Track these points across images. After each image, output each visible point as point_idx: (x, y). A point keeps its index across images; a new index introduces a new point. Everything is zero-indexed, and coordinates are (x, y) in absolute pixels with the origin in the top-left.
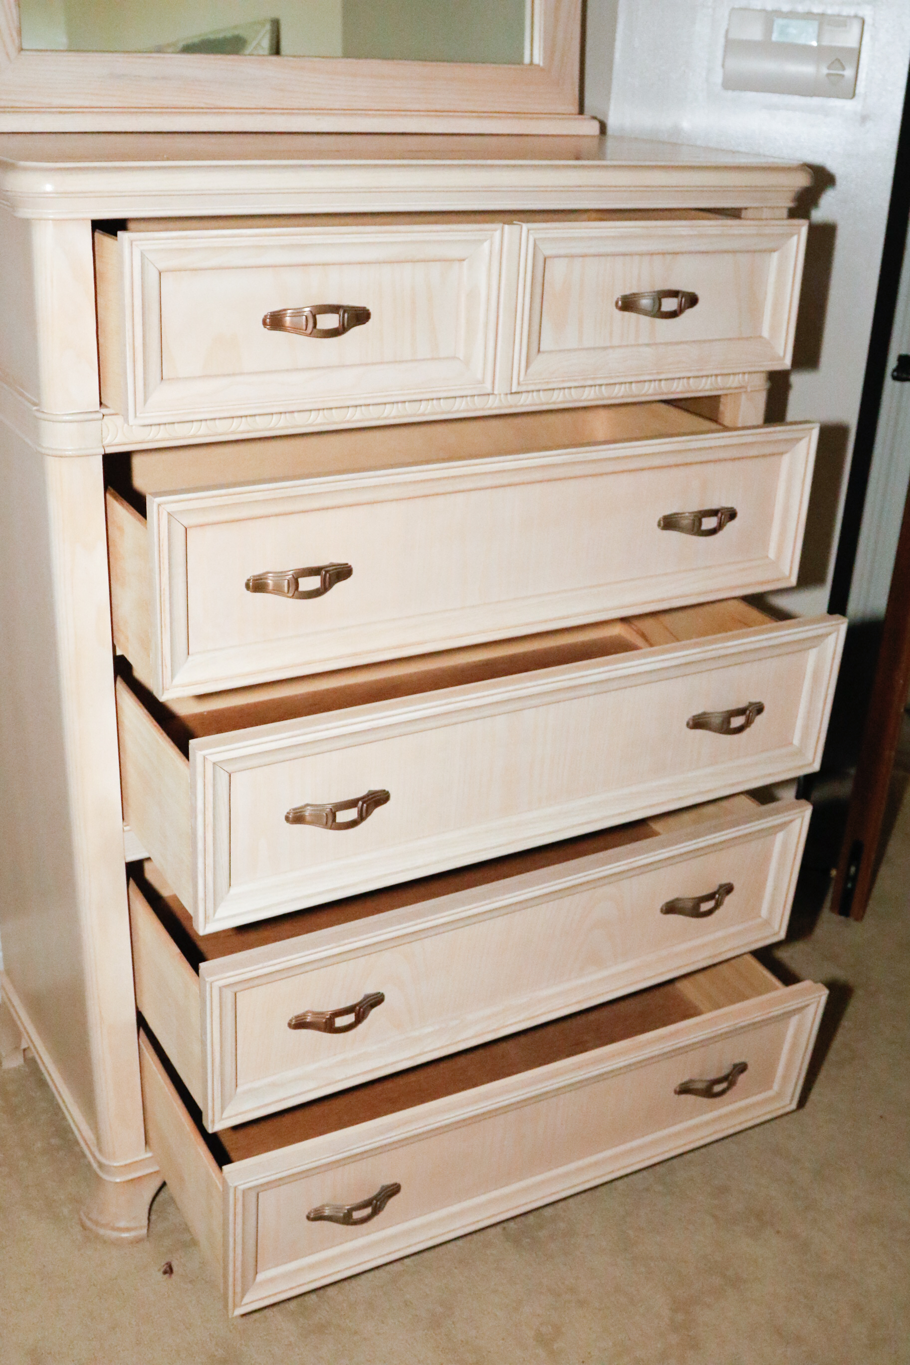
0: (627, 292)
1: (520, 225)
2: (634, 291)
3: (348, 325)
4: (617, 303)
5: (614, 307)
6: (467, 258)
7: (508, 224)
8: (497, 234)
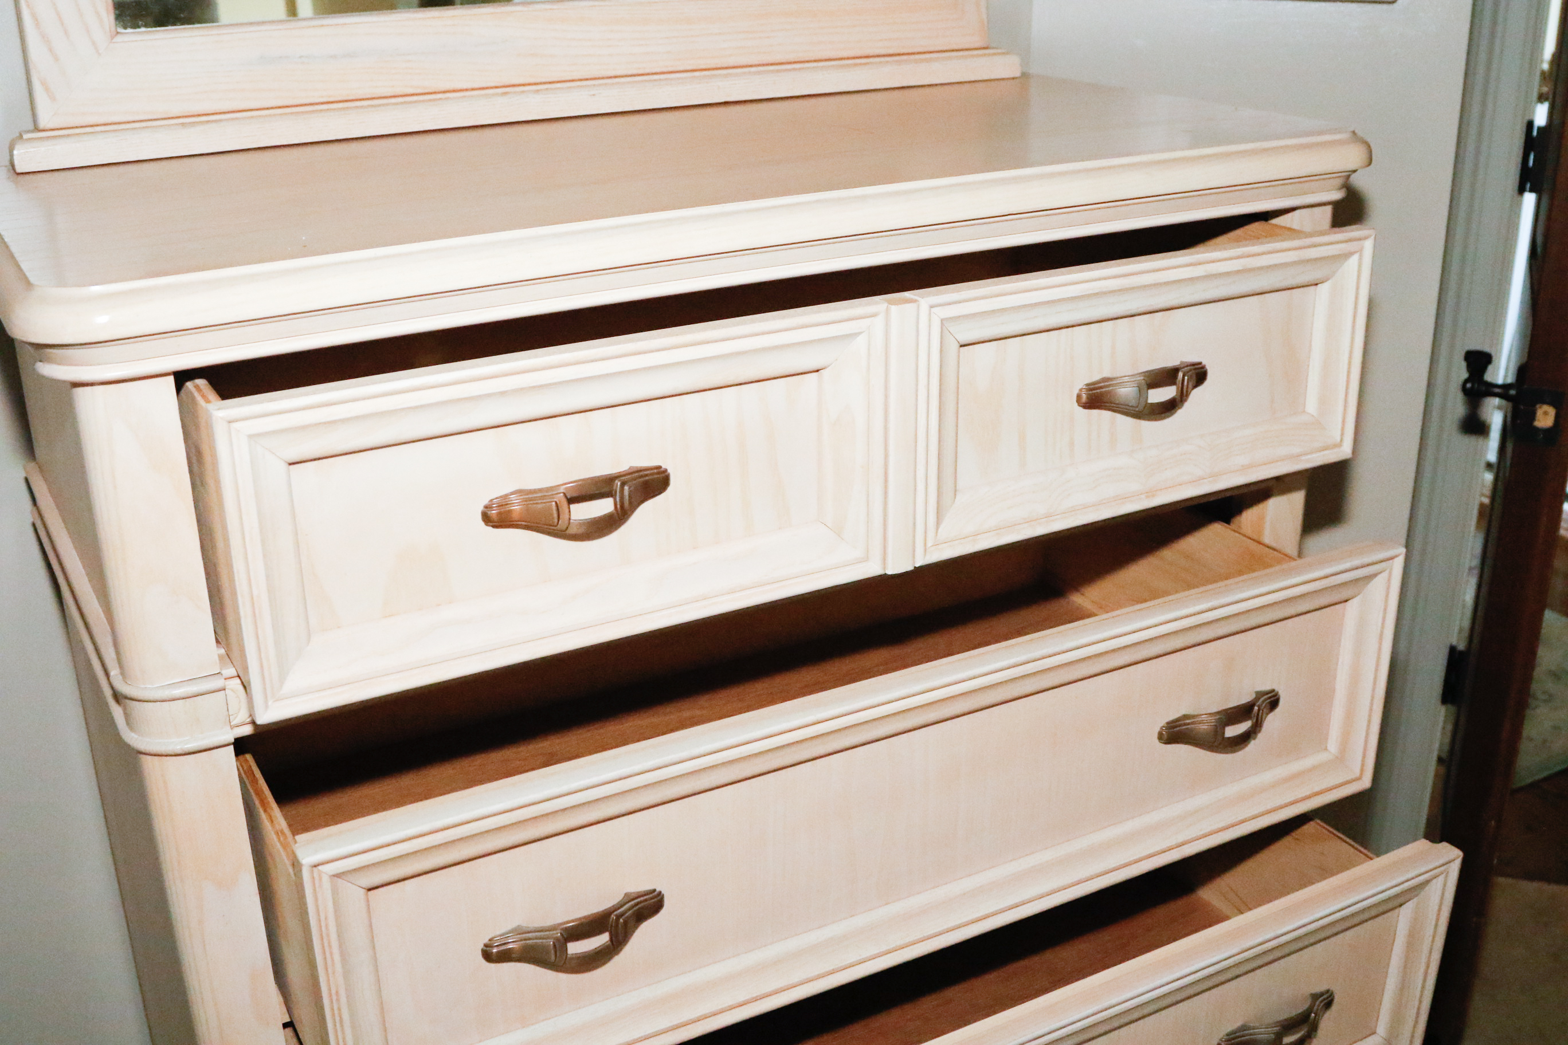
0: (1096, 377)
1: (915, 301)
2: (1106, 374)
3: (630, 503)
4: (1079, 397)
5: (1076, 404)
6: (829, 366)
7: (895, 305)
8: (879, 322)
